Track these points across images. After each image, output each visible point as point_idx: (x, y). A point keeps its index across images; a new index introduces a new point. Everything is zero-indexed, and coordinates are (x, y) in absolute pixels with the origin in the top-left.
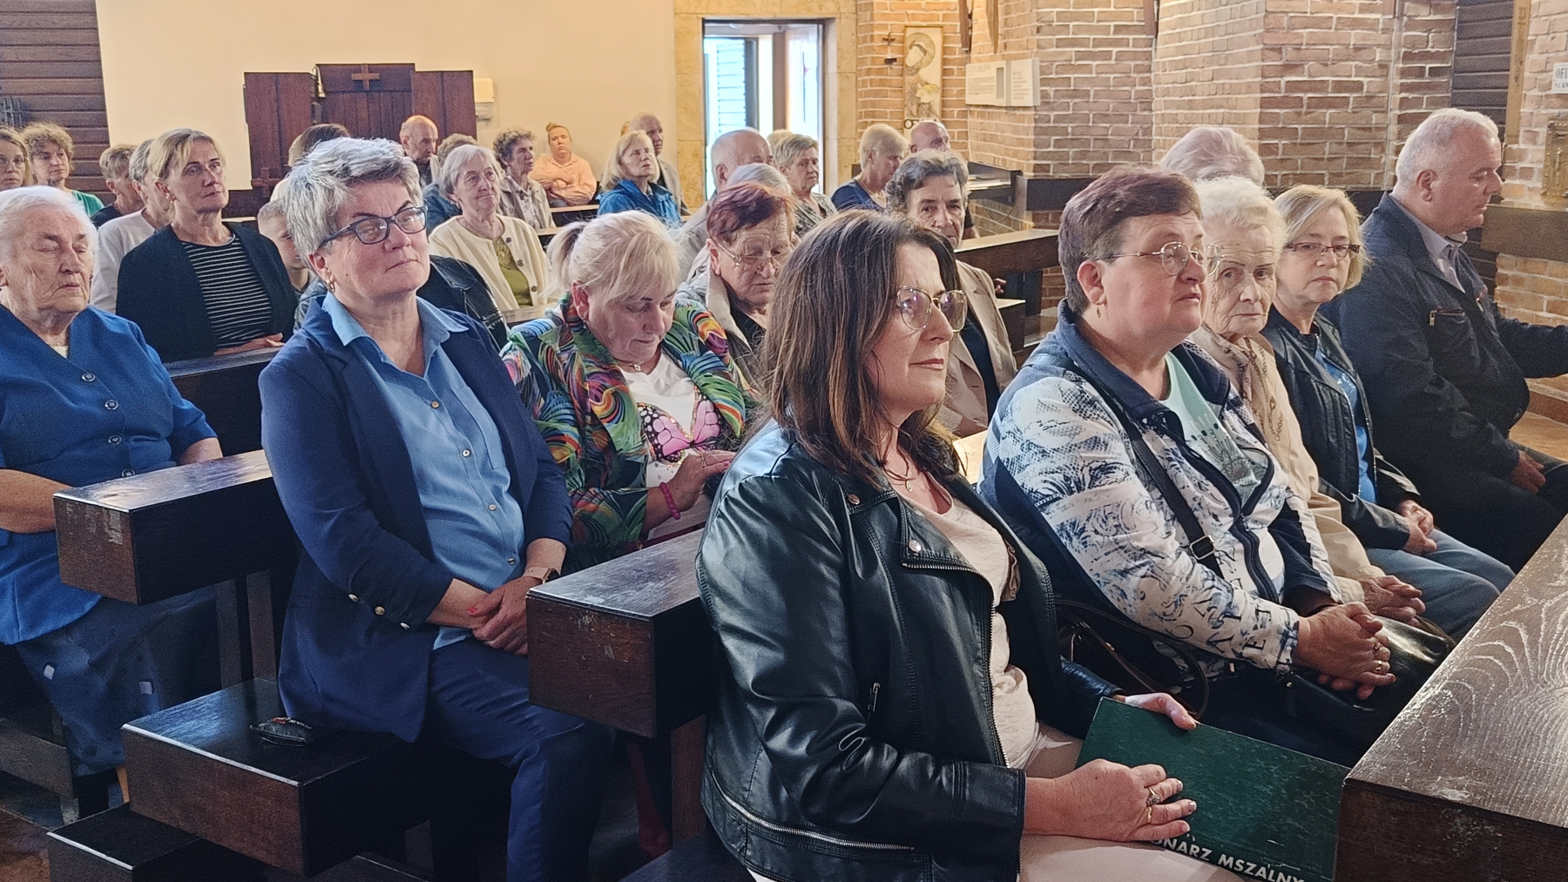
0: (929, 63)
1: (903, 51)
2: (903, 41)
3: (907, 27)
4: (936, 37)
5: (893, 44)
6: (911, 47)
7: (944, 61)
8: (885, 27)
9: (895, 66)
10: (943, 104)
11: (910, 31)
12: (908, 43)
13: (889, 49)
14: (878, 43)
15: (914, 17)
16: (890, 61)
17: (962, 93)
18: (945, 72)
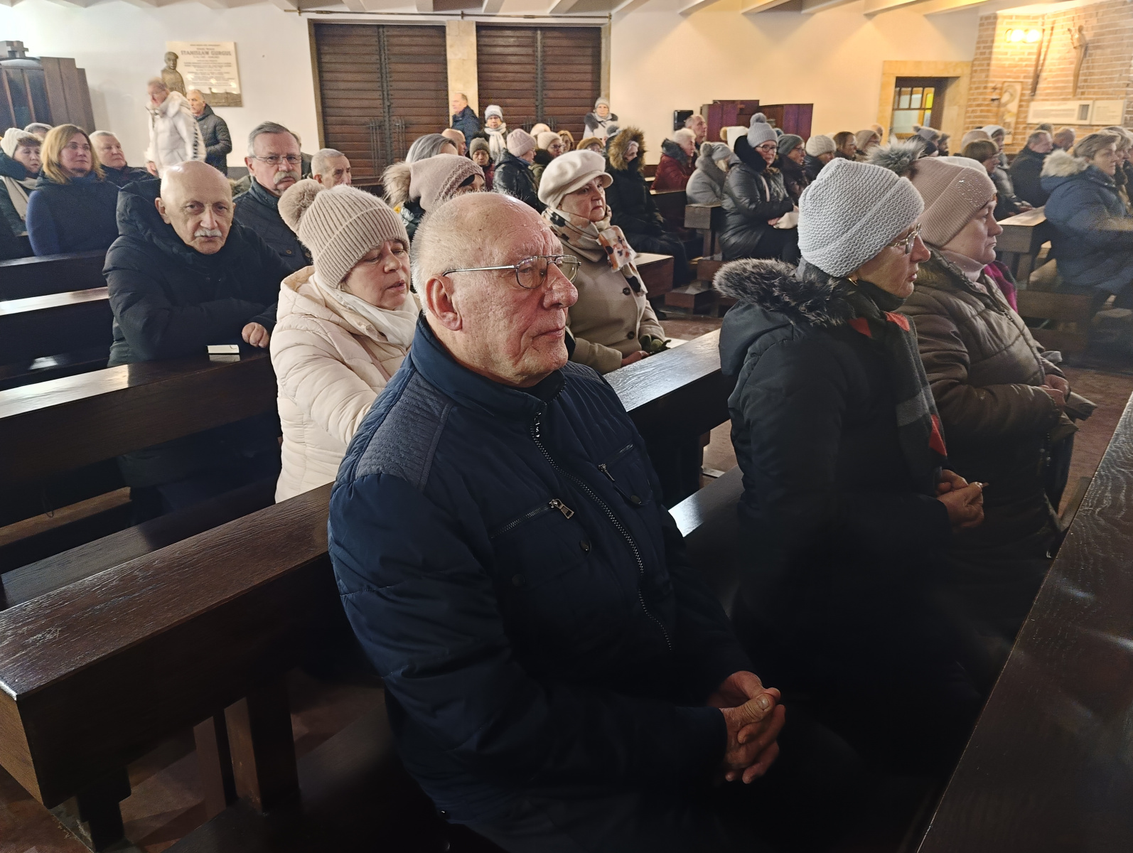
0: (1012, 101)
1: (1001, 94)
2: (1001, 89)
3: (1005, 82)
4: (1018, 87)
5: (998, 91)
6: (1005, 92)
7: (1021, 101)
8: (993, 82)
9: (996, 102)
10: (1017, 123)
11: (1006, 84)
12: (1004, 90)
13: (994, 94)
14: (989, 90)
15: (1009, 77)
16: (993, 100)
17: (1026, 117)
18: (1020, 106)
